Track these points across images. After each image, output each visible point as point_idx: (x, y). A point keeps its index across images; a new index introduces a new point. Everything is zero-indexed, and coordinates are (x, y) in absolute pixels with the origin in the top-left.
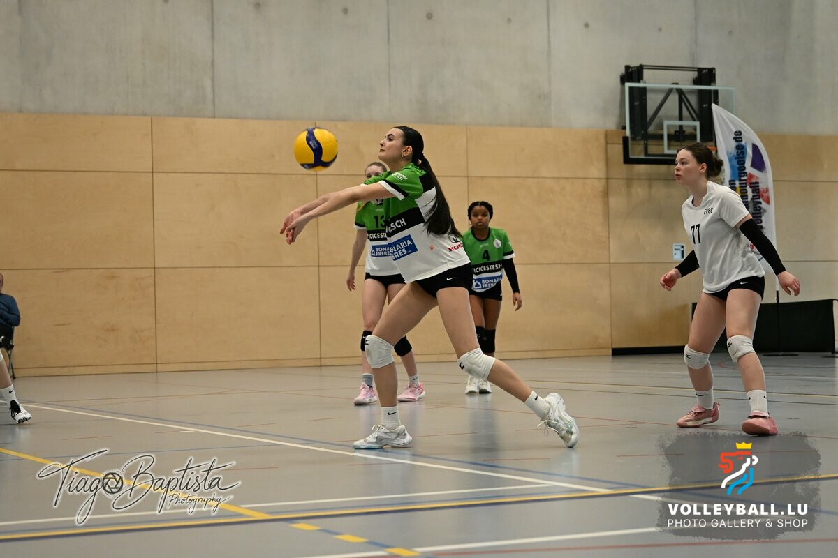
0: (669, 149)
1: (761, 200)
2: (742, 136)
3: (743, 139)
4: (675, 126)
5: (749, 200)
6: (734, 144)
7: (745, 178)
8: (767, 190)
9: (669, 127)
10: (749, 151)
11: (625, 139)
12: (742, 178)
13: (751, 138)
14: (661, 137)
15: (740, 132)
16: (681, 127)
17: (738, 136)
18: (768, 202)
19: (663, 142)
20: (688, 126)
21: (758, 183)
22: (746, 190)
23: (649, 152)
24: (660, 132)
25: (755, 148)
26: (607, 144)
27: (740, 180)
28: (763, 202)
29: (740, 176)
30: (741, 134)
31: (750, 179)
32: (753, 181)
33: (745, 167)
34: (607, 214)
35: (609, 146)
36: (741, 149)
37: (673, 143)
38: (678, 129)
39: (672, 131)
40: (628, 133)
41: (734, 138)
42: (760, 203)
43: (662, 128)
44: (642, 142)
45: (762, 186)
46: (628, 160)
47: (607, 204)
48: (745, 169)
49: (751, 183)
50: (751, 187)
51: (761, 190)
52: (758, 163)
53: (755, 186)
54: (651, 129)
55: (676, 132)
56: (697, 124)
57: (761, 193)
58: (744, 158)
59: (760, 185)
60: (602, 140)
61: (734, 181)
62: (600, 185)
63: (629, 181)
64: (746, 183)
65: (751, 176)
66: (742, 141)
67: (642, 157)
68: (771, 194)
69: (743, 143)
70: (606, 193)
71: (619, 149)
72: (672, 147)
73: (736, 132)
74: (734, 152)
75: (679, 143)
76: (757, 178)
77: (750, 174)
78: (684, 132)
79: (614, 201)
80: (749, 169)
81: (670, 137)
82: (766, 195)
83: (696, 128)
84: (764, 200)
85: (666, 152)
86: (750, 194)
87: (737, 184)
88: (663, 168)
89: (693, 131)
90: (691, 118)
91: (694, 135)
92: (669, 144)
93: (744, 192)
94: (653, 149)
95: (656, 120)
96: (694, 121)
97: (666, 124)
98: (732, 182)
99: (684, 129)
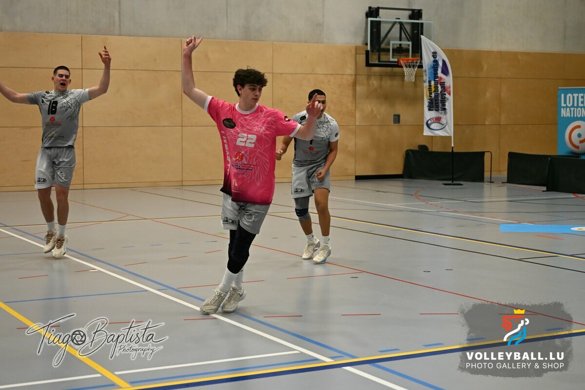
0: (393, 58)
1: (446, 93)
2: (437, 55)
3: (437, 57)
4: (397, 44)
5: (439, 92)
6: (432, 59)
7: (438, 79)
8: (450, 87)
9: (393, 44)
10: (440, 63)
11: (367, 52)
12: (436, 80)
13: (442, 56)
14: (388, 50)
15: (436, 52)
16: (400, 45)
17: (435, 54)
18: (450, 94)
19: (390, 53)
20: (405, 44)
21: (444, 83)
22: (438, 86)
23: (381, 60)
24: (388, 47)
25: (444, 62)
26: (356, 54)
27: (435, 81)
28: (447, 94)
29: (434, 78)
30: (436, 54)
31: (440, 80)
32: (442, 81)
33: (437, 73)
34: (355, 96)
35: (357, 55)
36: (436, 62)
37: (395, 54)
38: (398, 46)
39: (395, 47)
40: (369, 48)
41: (433, 56)
43: (389, 45)
44: (377, 53)
45: (447, 85)
46: (368, 64)
47: (355, 90)
49: (441, 83)
50: (440, 85)
51: (446, 87)
52: (445, 71)
53: (443, 85)
54: (383, 46)
55: (397, 48)
56: (410, 43)
57: (446, 89)
58: (437, 67)
60: (353, 51)
61: (431, 81)
62: (351, 79)
63: (369, 76)
64: (438, 83)
65: (441, 78)
67: (377, 62)
68: (452, 89)
69: (437, 59)
70: (355, 84)
71: (363, 57)
72: (395, 56)
73: (434, 52)
74: (432, 64)
75: (399, 54)
76: (444, 79)
78: (402, 48)
79: (358, 88)
80: (440, 74)
81: (393, 50)
82: (448, 90)
83: (409, 45)
84: (447, 93)
85: (391, 60)
86: (440, 89)
87: (433, 83)
88: (389, 69)
89: (408, 47)
90: (406, 40)
91: (408, 50)
92: (393, 55)
93: (436, 88)
94: (384, 58)
95: (386, 40)
96: (409, 41)
97: (392, 42)
98: (430, 82)
99: (402, 46)
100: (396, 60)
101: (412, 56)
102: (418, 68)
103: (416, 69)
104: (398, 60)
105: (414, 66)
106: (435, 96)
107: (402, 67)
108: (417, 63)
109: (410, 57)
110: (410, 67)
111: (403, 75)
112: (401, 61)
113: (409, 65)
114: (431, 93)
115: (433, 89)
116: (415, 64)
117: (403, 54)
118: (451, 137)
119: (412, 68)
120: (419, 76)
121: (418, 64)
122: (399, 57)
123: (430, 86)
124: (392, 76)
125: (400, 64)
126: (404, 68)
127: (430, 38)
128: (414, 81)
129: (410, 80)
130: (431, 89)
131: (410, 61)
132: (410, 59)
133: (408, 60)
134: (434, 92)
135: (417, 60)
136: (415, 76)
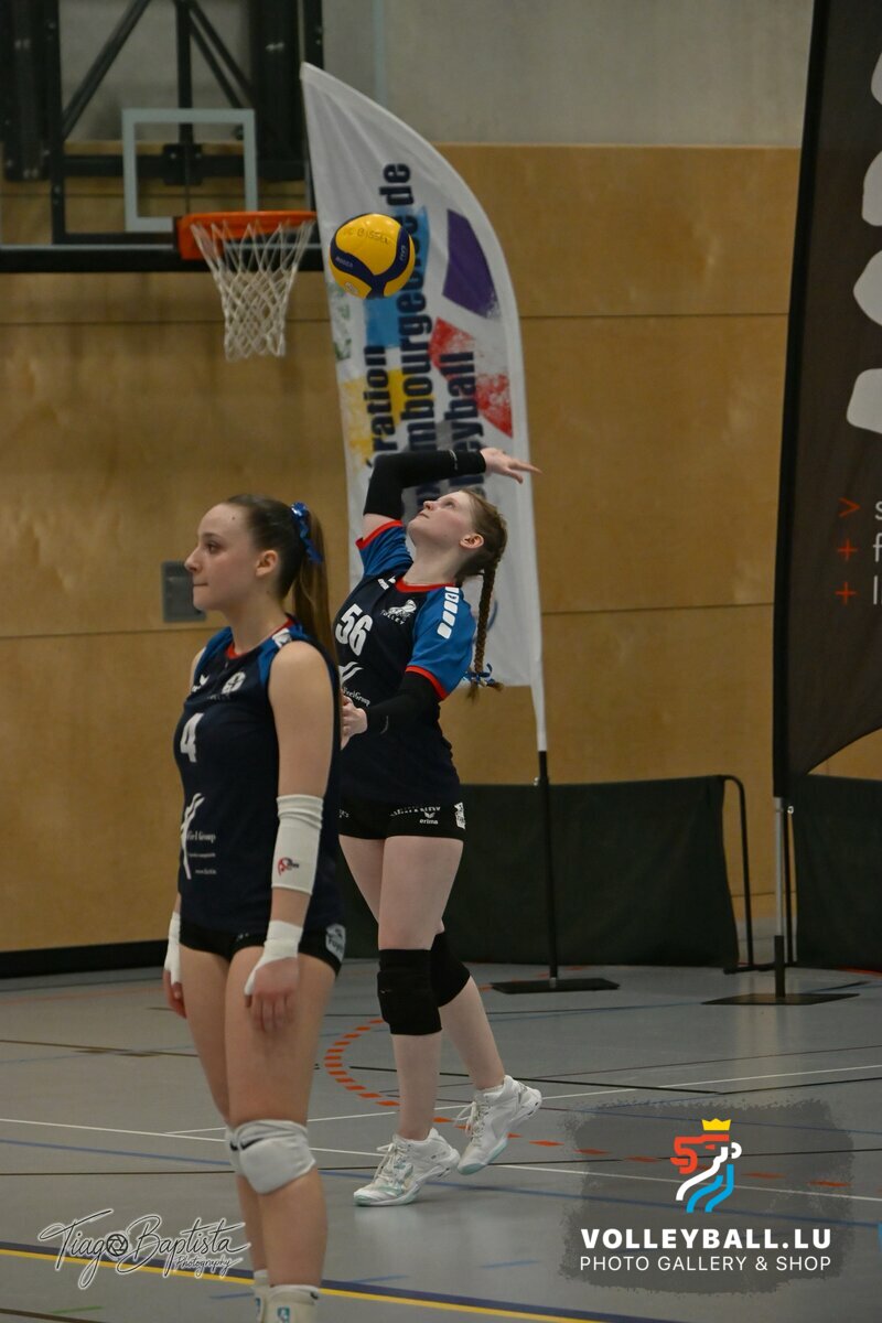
0: (143, 212)
1: (481, 420)
2: (411, 183)
3: (415, 194)
4: (161, 128)
5: (439, 418)
7: (425, 338)
8: (503, 383)
9: (140, 131)
10: (439, 239)
12: (414, 339)
13: (444, 189)
14: (114, 166)
15: (404, 168)
16: (186, 129)
17: (397, 186)
18: (506, 427)
19: (122, 185)
20: (213, 127)
21: (470, 356)
22: (428, 381)
23: (72, 227)
24: (109, 147)
25: (459, 228)
27: (406, 345)
28: (488, 427)
29: (406, 332)
30: (406, 178)
31: (441, 343)
32: (454, 348)
33: (422, 298)
37: (158, 187)
38: (175, 140)
39: (156, 144)
41: (383, 191)
42: (478, 429)
43: (117, 133)
44: (47, 189)
45: (483, 369)
48: (422, 306)
49: (446, 358)
50: (445, 372)
51: (481, 382)
52: (470, 285)
53: (459, 370)
54: (78, 140)
55: (168, 149)
56: (247, 118)
57: (480, 395)
58: (421, 266)
59: (476, 362)
61: (381, 350)
64: (426, 358)
65: (446, 331)
66: (410, 201)
68: (517, 398)
69: (415, 209)
72: (154, 204)
73: (390, 168)
75: (180, 190)
76: (467, 336)
77: (440, 322)
78: (199, 148)
80: (438, 305)
81: (146, 165)
82: (496, 400)
83: (238, 132)
84: (491, 420)
85: (135, 224)
86: (442, 398)
87: (394, 359)
88: (122, 283)
89: (232, 142)
90: (222, 96)
91: (230, 164)
92: (142, 195)
93: (418, 390)
94: (86, 213)
95: (96, 103)
96: (236, 104)
97: (131, 118)
98: (374, 354)
99: (198, 140)
100: (164, 225)
101: (263, 197)
102: (302, 269)
103: (291, 276)
104: (176, 221)
105: (275, 262)
106: (413, 439)
107: (201, 266)
108: (292, 239)
109: (251, 207)
110: (254, 269)
111: (209, 319)
112: (198, 233)
113: (247, 254)
114: (383, 425)
115: (399, 400)
116: (283, 246)
117: (209, 186)
118: (526, 691)
119: (263, 274)
120: (308, 320)
121: (302, 246)
122: (179, 206)
123: (378, 378)
124: (144, 325)
125: (186, 254)
126: (217, 275)
127: (366, 84)
128: (280, 352)
129: (254, 343)
130: (386, 396)
131: (250, 230)
132: (251, 219)
133: (238, 226)
134: (405, 416)
135: (297, 221)
136: (289, 320)
